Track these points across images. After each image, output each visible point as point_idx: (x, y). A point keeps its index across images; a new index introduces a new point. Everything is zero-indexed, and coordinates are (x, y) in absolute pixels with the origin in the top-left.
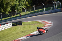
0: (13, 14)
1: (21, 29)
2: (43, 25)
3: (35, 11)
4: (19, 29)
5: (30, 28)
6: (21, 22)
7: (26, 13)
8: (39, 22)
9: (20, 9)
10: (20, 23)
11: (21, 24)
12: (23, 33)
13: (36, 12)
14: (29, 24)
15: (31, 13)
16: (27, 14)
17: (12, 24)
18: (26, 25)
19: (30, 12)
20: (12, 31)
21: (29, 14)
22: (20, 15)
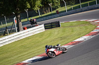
0: (46, 11)
1: (58, 34)
2: (94, 26)
3: (81, 4)
4: (56, 33)
5: (72, 31)
6: (59, 22)
7: (66, 8)
8: (87, 22)
9: (57, 3)
10: (57, 25)
11: (59, 26)
12: (61, 40)
13: (83, 6)
14: (71, 26)
15: (75, 8)
16: (68, 10)
17: (45, 27)
18: (66, 27)
19: (72, 7)
20: (44, 37)
21: (71, 9)
22: (57, 11)
